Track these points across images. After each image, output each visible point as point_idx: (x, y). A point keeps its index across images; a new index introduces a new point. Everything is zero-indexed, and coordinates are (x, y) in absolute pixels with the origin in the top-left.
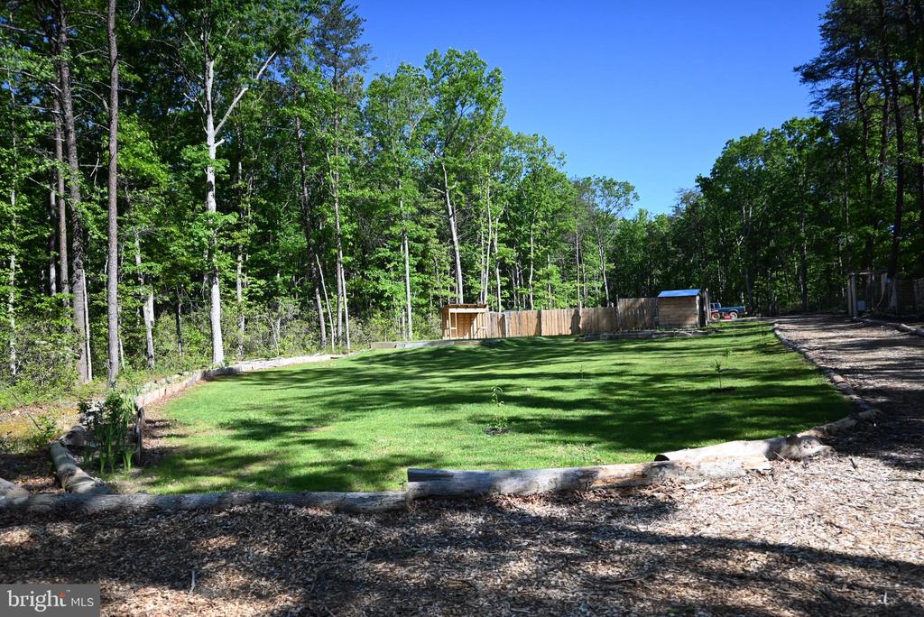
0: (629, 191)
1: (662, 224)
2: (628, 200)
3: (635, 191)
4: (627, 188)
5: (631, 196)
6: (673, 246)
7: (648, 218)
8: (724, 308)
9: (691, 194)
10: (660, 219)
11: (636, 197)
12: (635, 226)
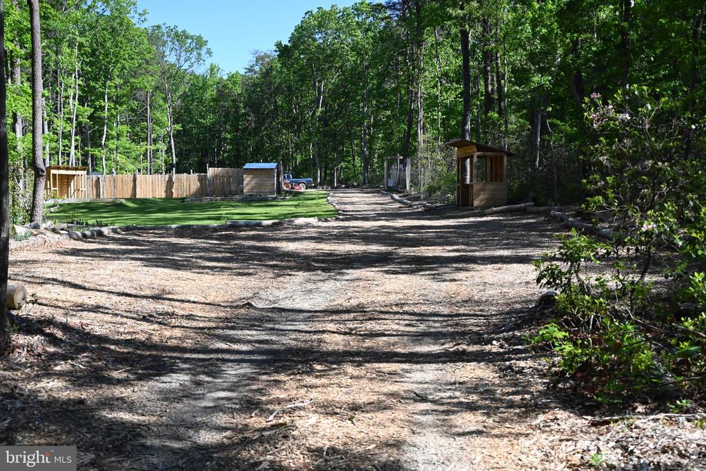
0: (201, 46)
1: (235, 83)
2: (199, 54)
3: (208, 46)
4: (200, 42)
5: (203, 51)
6: (244, 108)
7: (219, 76)
8: (294, 179)
9: (266, 56)
10: (232, 78)
11: (209, 53)
12: (205, 83)
